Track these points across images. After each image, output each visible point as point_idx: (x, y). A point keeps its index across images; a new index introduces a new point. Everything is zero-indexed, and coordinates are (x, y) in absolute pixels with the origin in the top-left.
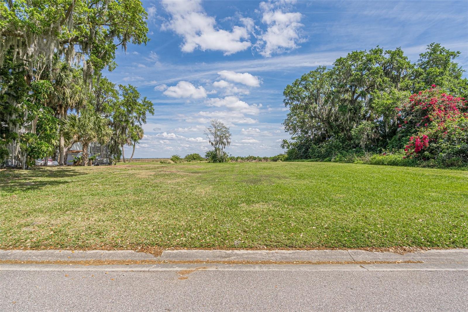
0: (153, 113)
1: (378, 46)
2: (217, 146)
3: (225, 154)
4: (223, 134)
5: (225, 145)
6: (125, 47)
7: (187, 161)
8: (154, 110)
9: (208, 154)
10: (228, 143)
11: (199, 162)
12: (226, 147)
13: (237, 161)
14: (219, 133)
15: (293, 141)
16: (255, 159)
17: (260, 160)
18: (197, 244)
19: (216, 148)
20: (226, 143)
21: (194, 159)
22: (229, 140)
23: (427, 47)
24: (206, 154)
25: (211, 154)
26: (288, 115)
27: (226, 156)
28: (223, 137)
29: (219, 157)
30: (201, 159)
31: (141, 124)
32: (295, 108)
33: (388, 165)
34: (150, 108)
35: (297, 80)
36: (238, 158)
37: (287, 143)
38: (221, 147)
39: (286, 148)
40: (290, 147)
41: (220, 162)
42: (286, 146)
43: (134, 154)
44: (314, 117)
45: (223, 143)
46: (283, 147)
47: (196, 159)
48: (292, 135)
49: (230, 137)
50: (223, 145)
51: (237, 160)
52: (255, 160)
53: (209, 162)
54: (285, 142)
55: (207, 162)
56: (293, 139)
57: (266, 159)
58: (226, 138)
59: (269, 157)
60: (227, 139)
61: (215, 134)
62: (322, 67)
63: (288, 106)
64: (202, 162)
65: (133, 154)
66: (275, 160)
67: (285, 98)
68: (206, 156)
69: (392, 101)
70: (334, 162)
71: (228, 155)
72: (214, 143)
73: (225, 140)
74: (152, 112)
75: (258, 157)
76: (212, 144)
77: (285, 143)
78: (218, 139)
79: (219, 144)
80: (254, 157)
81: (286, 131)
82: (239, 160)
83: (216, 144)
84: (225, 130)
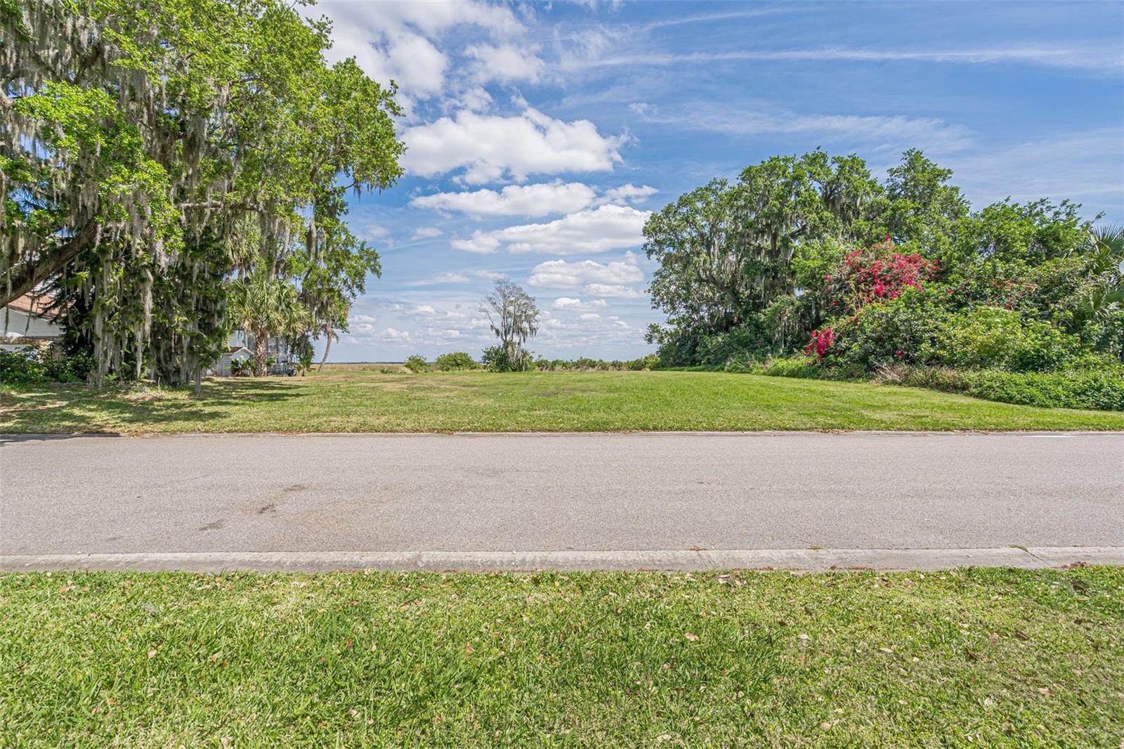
0: (379, 274)
1: (818, 148)
2: (509, 338)
3: (525, 354)
4: (522, 312)
5: (525, 334)
6: (359, 191)
7: (442, 369)
8: (380, 266)
9: (488, 353)
10: (533, 330)
11: (468, 371)
12: (529, 338)
13: (553, 370)
14: (511, 309)
15: (671, 328)
16: (592, 365)
17: (604, 367)
18: (480, 429)
19: (505, 341)
20: (528, 330)
21: (458, 365)
22: (534, 325)
23: (903, 156)
24: (484, 354)
25: (496, 354)
26: (657, 274)
27: (528, 357)
28: (520, 316)
29: (512, 360)
30: (474, 365)
31: (353, 294)
32: (668, 261)
33: (787, 376)
34: (372, 263)
35: (670, 206)
36: (555, 363)
37: (658, 331)
38: (516, 339)
39: (655, 341)
40: (666, 340)
41: (514, 370)
42: (656, 337)
43: (329, 354)
44: (704, 281)
45: (520, 331)
46: (650, 341)
47: (461, 365)
48: (669, 314)
49: (538, 317)
50: (521, 334)
51: (552, 367)
52: (593, 367)
53: (491, 371)
54: (654, 328)
55: (486, 370)
56: (670, 323)
57: (617, 365)
58: (529, 319)
59: (624, 361)
60: (529, 322)
61: (505, 309)
62: (718, 181)
63: (654, 256)
64: (474, 371)
65: (326, 355)
66: (637, 366)
67: (647, 241)
68: (485, 358)
69: (820, 263)
70: (729, 371)
71: (531, 357)
72: (502, 330)
73: (525, 325)
74: (376, 271)
75: (601, 361)
76: (497, 332)
77: (654, 332)
78: (510, 321)
79: (513, 332)
80: (591, 361)
81: (654, 307)
82: (558, 367)
83: (505, 331)
84: (525, 301)
